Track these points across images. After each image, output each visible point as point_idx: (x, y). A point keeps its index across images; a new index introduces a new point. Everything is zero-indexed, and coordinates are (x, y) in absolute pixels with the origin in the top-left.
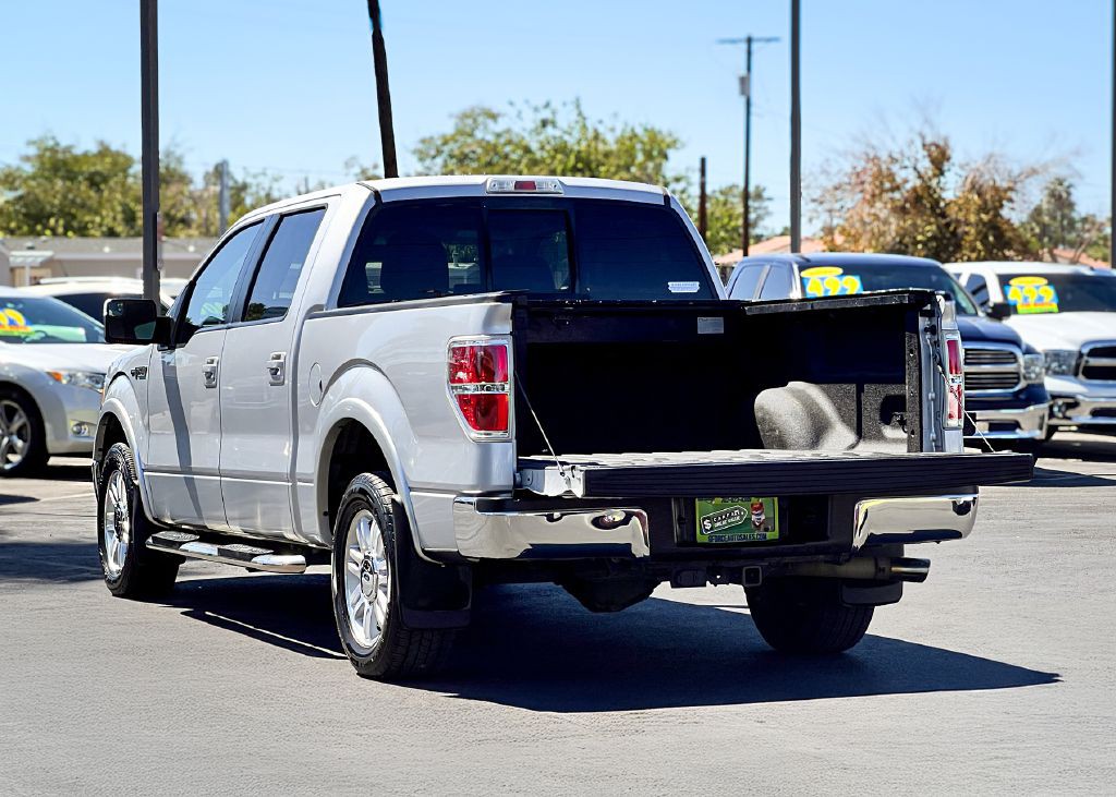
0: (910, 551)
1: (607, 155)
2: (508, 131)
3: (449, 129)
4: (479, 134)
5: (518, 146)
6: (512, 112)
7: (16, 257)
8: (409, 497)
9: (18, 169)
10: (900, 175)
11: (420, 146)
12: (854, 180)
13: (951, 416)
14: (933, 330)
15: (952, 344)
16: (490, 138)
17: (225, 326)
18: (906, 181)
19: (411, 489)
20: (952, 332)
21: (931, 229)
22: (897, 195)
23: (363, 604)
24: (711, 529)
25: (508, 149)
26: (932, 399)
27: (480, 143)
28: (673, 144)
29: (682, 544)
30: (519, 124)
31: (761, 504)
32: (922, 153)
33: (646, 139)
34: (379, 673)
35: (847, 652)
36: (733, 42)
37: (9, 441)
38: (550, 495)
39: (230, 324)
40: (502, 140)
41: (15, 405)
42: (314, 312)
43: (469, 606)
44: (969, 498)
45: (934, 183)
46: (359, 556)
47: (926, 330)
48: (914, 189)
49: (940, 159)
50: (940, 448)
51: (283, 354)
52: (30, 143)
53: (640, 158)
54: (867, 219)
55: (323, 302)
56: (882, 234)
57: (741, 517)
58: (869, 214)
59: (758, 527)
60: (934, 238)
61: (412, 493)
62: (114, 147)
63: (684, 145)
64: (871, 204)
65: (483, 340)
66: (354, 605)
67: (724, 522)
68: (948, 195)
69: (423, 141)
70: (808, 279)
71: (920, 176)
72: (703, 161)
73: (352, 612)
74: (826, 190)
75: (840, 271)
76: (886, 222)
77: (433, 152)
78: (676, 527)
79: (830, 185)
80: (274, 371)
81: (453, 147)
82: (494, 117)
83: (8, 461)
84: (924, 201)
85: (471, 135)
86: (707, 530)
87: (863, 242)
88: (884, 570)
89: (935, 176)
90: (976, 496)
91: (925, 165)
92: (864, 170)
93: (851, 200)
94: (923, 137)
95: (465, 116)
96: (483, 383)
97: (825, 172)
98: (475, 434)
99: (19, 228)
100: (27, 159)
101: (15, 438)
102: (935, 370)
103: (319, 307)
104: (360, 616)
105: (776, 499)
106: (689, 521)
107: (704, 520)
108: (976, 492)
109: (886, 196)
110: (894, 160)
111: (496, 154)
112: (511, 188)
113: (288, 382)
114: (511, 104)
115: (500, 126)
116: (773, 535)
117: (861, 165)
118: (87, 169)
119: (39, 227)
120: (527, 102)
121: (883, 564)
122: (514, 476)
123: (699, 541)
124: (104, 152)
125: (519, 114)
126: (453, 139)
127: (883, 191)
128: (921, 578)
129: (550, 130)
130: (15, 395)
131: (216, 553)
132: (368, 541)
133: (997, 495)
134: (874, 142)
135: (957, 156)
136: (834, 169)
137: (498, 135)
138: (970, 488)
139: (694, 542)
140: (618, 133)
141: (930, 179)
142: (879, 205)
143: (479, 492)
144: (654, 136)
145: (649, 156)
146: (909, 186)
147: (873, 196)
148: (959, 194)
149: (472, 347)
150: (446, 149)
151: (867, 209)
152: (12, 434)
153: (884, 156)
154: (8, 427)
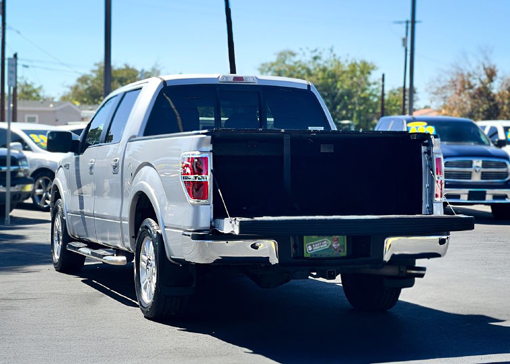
0: (419, 263)
1: (344, 72)
2: (300, 61)
3: (274, 59)
4: (287, 62)
5: (303, 68)
6: (301, 52)
7: (84, 113)
8: (164, 231)
9: (91, 75)
10: (473, 82)
11: (261, 67)
12: (452, 84)
13: (437, 196)
14: (429, 152)
15: (438, 160)
16: (292, 64)
17: (98, 145)
18: (475, 84)
19: (165, 227)
20: (438, 153)
21: (485, 107)
22: (471, 91)
23: (147, 282)
24: (312, 250)
25: (299, 69)
26: (428, 187)
27: (287, 66)
28: (373, 68)
29: (296, 258)
30: (304, 58)
31: (338, 238)
32: (483, 72)
33: (361, 65)
34: (152, 317)
35: (389, 310)
36: (400, 22)
37: (46, 195)
38: (225, 233)
39: (100, 144)
40: (297, 65)
41: (49, 179)
42: (132, 139)
43: (194, 286)
44: (445, 237)
45: (488, 86)
46: (145, 258)
47: (425, 153)
48: (479, 89)
49: (491, 75)
50: (431, 212)
51: (118, 159)
52: (96, 64)
53: (358, 73)
54: (458, 102)
55: (137, 134)
56: (464, 108)
57: (328, 244)
58: (458, 100)
59: (336, 250)
60: (487, 110)
61: (166, 229)
62: (131, 67)
63: (377, 69)
64: (459, 95)
65: (197, 154)
66: (143, 283)
67: (319, 247)
68: (495, 91)
69: (263, 65)
70: (410, 127)
71: (482, 83)
72: (383, 75)
73: (143, 285)
74: (439, 89)
75: (425, 124)
76: (465, 103)
77: (267, 69)
78: (293, 250)
79: (440, 86)
80: (115, 167)
81: (276, 68)
82: (293, 54)
83: (46, 204)
84: (484, 93)
85: (284, 62)
86: (309, 251)
87: (455, 112)
88: (403, 272)
89: (489, 82)
90: (448, 236)
91: (484, 78)
92: (457, 80)
93: (450, 93)
94: (484, 65)
95: (281, 54)
96: (197, 175)
97: (439, 80)
98: (192, 201)
99: (88, 101)
100: (93, 71)
101: (48, 193)
102: (429, 172)
103: (134, 137)
104: (145, 288)
105: (345, 237)
106: (300, 247)
107: (308, 246)
108: (448, 234)
109: (466, 92)
110: (470, 75)
111: (295, 71)
112: (231, 80)
113: (120, 172)
114: (301, 49)
115: (296, 59)
116: (344, 254)
117: (455, 78)
118: (119, 76)
119: (96, 100)
120: (307, 48)
121: (403, 269)
122: (211, 222)
123: (305, 256)
124: (127, 68)
125: (304, 54)
126: (276, 64)
127: (465, 89)
128: (422, 276)
129: (318, 61)
130: (48, 174)
131: (90, 253)
132: (149, 251)
133: (494, 229)
134: (462, 67)
135: (499, 74)
136: (442, 79)
137: (296, 63)
138: (446, 233)
139: (303, 257)
140: (349, 62)
141: (487, 84)
142: (463, 95)
143: (193, 230)
144: (365, 64)
145: (362, 72)
146: (476, 87)
147: (460, 91)
148: (500, 90)
149: (192, 158)
150: (273, 68)
151: (457, 96)
152: (47, 192)
153: (466, 73)
154: (46, 189)
